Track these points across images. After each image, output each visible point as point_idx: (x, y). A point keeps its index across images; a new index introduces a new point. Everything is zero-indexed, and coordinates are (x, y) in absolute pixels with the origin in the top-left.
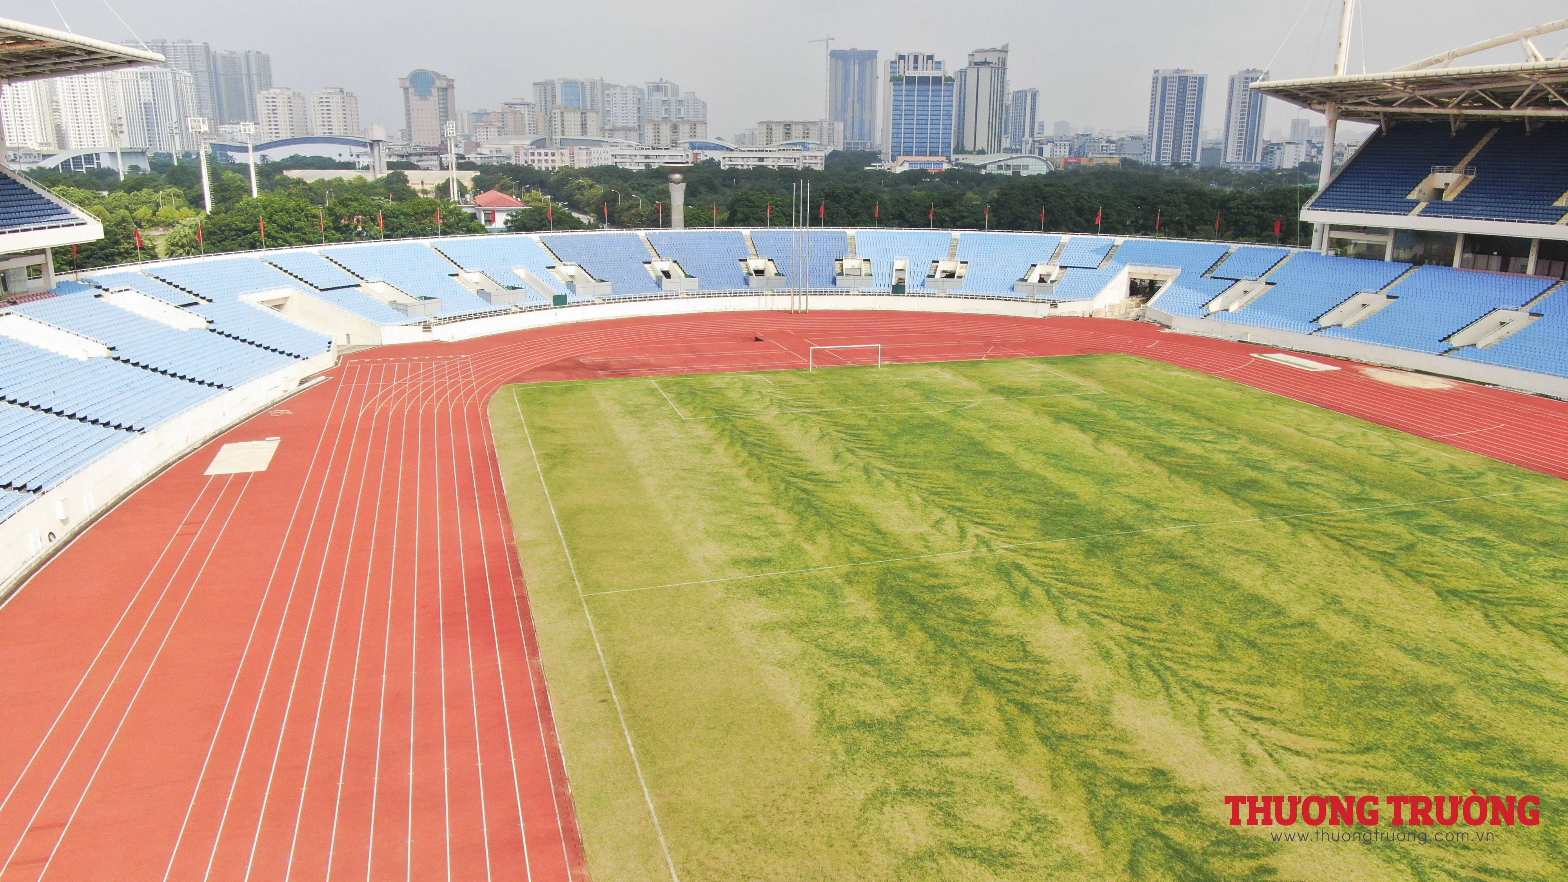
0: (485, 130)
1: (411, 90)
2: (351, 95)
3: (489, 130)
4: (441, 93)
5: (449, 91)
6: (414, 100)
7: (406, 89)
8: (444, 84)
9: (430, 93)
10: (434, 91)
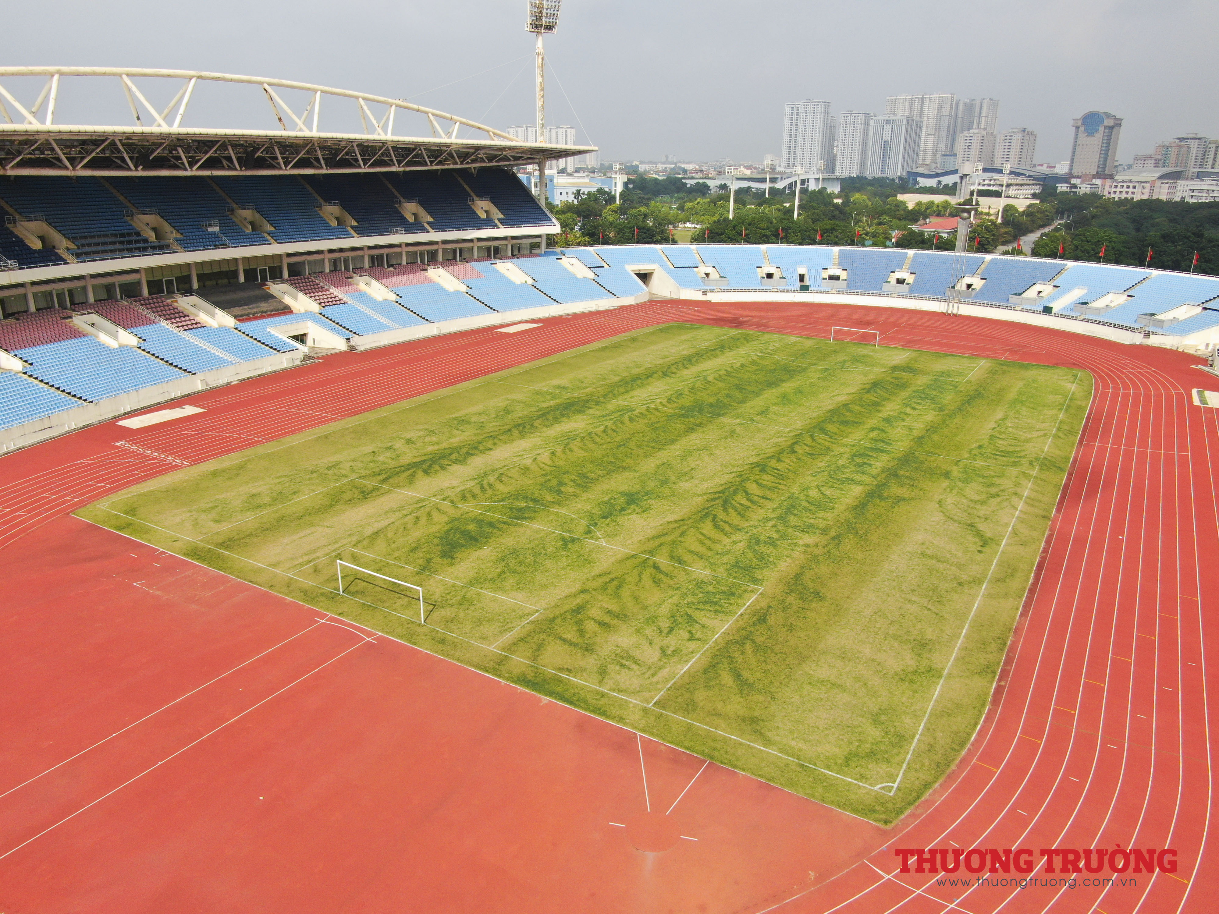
0: (1142, 162)
1: (1082, 129)
2: (1031, 134)
3: (1146, 162)
4: (1107, 131)
5: (1115, 130)
6: (1082, 136)
7: (1077, 128)
8: (1111, 123)
9: (1097, 131)
10: (1101, 129)
